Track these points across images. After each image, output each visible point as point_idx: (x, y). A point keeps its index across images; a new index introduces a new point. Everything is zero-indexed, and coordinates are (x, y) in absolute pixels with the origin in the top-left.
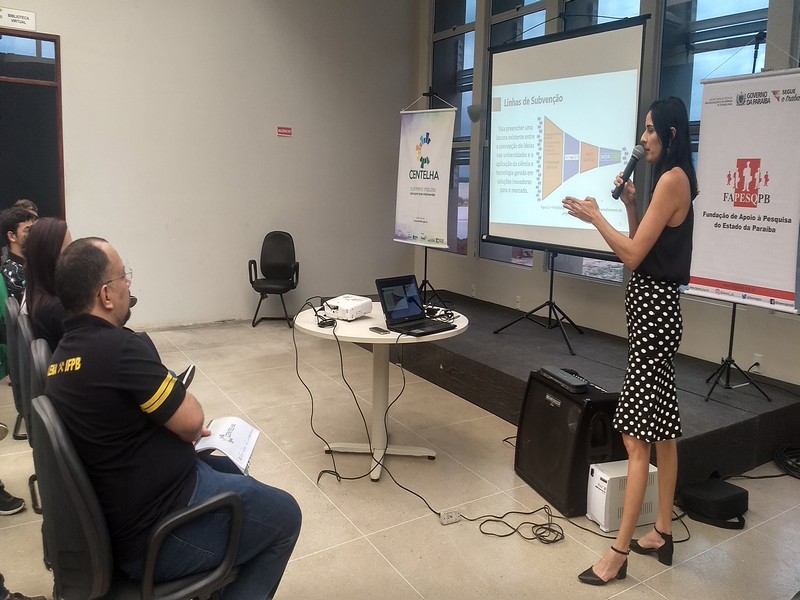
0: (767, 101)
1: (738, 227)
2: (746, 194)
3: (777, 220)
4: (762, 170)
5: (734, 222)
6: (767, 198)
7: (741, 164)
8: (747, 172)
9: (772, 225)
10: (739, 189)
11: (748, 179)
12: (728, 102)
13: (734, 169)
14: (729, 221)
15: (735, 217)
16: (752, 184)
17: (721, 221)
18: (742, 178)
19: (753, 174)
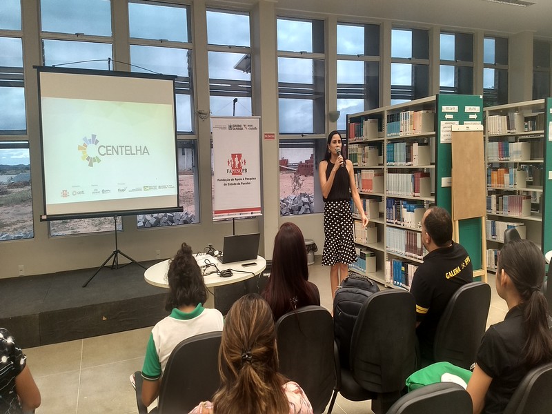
0: (242, 129)
1: (235, 184)
2: (237, 169)
3: (250, 179)
4: (243, 158)
5: (233, 182)
6: (246, 170)
7: (233, 156)
8: (236, 159)
9: (249, 181)
10: (234, 167)
11: (237, 163)
12: (224, 128)
13: (231, 159)
14: (230, 182)
15: (233, 180)
16: (239, 165)
17: (227, 182)
18: (235, 162)
19: (239, 160)
